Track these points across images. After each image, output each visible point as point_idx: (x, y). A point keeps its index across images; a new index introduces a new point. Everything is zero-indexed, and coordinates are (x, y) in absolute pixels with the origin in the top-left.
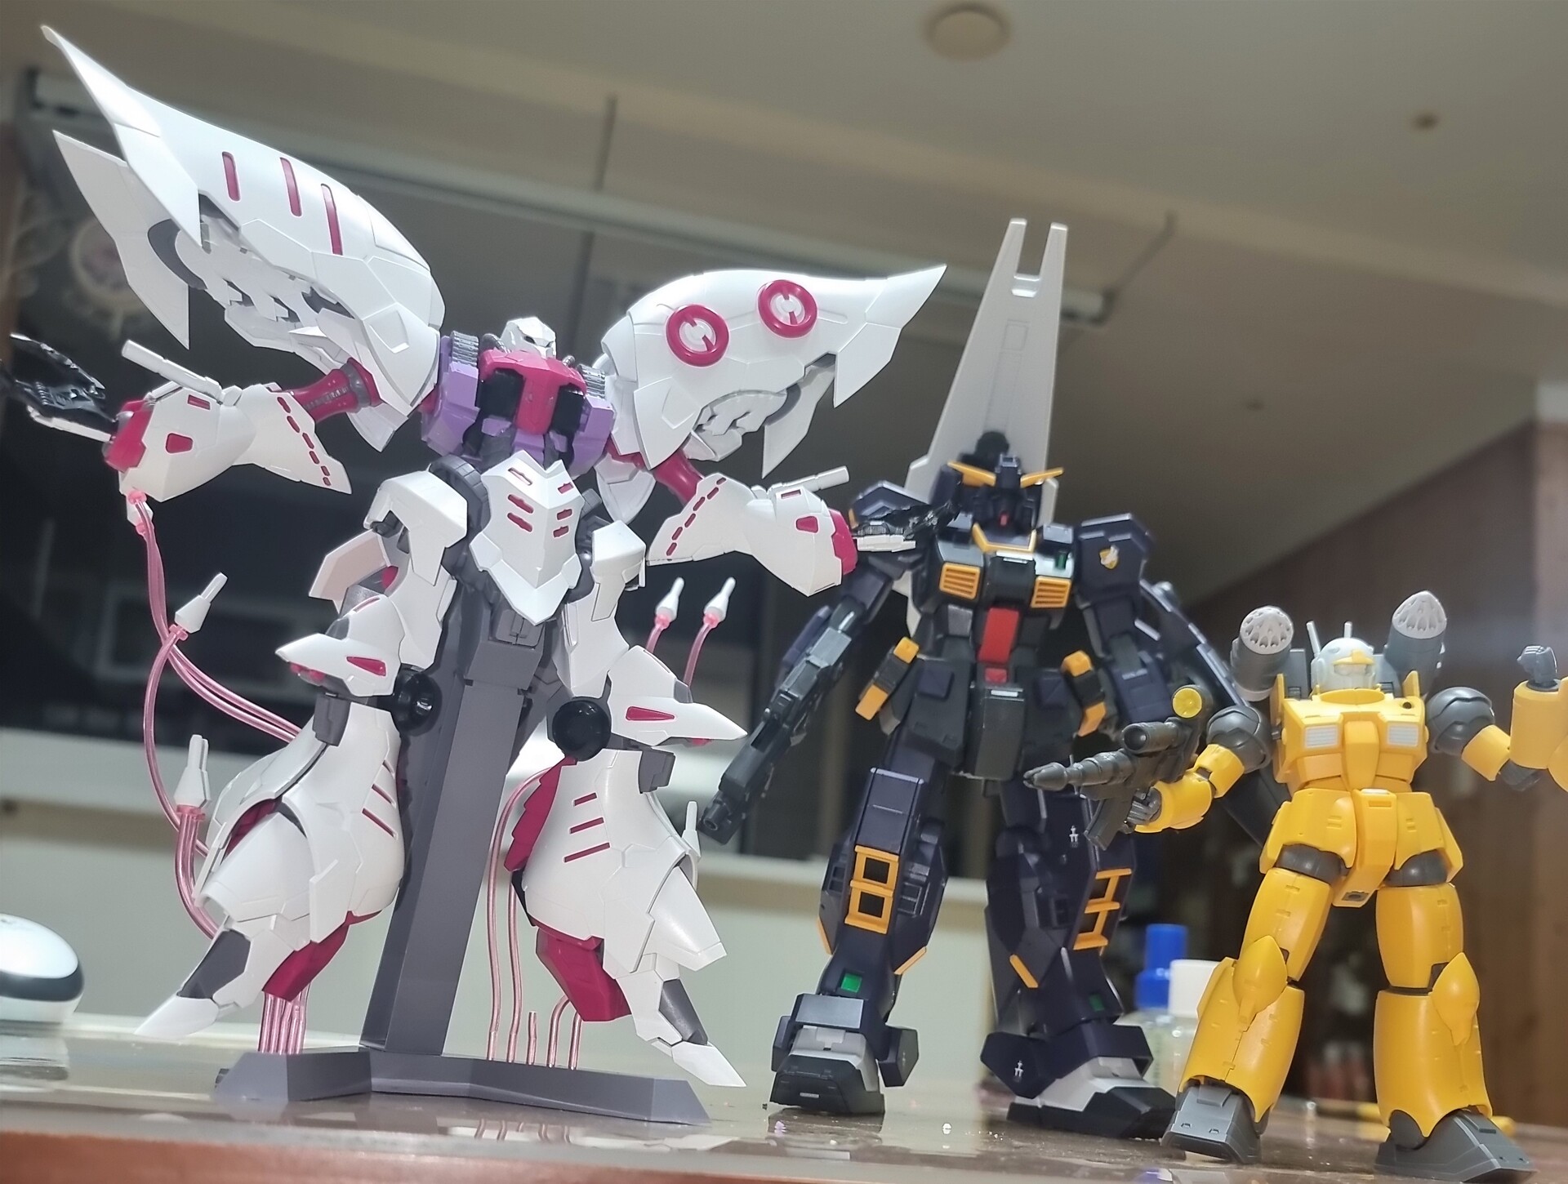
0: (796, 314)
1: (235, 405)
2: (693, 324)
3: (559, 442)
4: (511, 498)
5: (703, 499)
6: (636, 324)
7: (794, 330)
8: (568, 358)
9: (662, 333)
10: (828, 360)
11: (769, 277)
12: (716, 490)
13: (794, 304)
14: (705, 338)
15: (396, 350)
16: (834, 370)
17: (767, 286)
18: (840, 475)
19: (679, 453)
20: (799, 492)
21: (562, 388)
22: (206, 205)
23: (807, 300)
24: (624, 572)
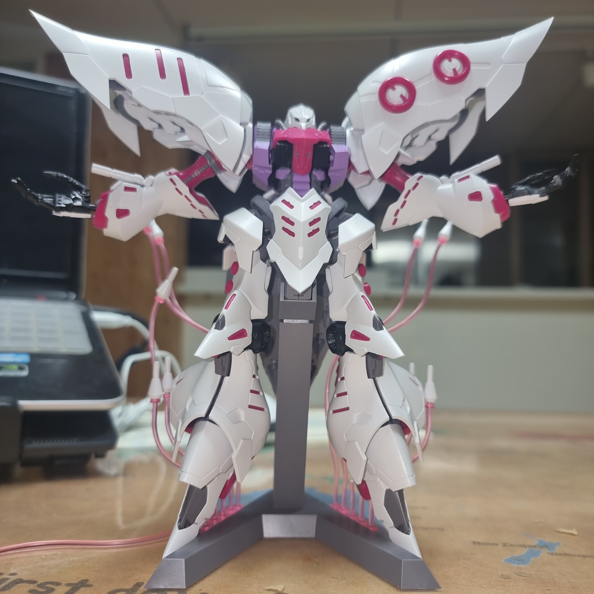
0: (457, 69)
1: (151, 186)
2: (394, 89)
3: (319, 175)
4: (284, 219)
5: (409, 191)
6: (361, 96)
7: (457, 79)
8: (322, 125)
9: (376, 98)
10: (480, 93)
11: (439, 50)
12: (417, 185)
13: (456, 64)
14: (402, 96)
16: (484, 99)
17: (439, 55)
19: (394, 164)
20: (468, 177)
21: (315, 145)
23: (464, 60)
24: (360, 245)
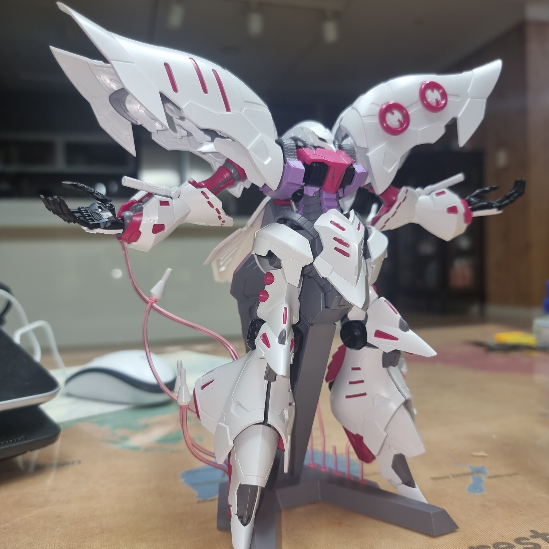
0: (439, 100)
1: (179, 197)
2: (393, 113)
4: (335, 239)
5: (400, 203)
6: (363, 117)
7: (439, 108)
12: (406, 197)
14: (398, 120)
15: (266, 162)
18: (459, 178)
20: (444, 192)
21: (347, 168)
22: (164, 99)
23: (442, 91)
